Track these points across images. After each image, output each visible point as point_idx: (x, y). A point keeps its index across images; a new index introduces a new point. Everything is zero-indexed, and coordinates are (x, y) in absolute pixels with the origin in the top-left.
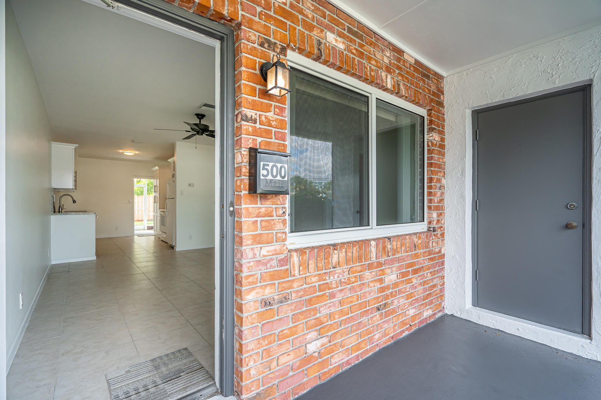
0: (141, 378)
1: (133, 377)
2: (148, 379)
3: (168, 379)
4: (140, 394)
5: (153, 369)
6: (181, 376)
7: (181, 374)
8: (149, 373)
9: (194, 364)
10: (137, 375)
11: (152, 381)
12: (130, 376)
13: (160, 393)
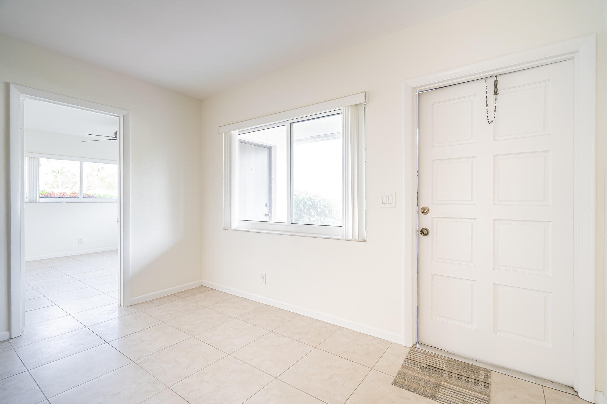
0: (457, 388)
1: (464, 393)
2: (452, 382)
3: (438, 370)
4: (466, 376)
5: (441, 387)
6: (427, 365)
7: (425, 366)
8: (448, 387)
9: (407, 365)
10: (459, 393)
11: (451, 379)
12: (465, 398)
13: (452, 366)
